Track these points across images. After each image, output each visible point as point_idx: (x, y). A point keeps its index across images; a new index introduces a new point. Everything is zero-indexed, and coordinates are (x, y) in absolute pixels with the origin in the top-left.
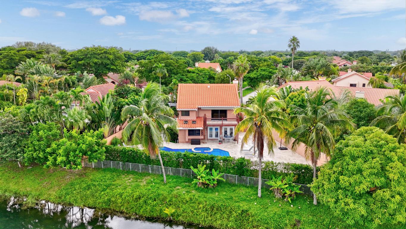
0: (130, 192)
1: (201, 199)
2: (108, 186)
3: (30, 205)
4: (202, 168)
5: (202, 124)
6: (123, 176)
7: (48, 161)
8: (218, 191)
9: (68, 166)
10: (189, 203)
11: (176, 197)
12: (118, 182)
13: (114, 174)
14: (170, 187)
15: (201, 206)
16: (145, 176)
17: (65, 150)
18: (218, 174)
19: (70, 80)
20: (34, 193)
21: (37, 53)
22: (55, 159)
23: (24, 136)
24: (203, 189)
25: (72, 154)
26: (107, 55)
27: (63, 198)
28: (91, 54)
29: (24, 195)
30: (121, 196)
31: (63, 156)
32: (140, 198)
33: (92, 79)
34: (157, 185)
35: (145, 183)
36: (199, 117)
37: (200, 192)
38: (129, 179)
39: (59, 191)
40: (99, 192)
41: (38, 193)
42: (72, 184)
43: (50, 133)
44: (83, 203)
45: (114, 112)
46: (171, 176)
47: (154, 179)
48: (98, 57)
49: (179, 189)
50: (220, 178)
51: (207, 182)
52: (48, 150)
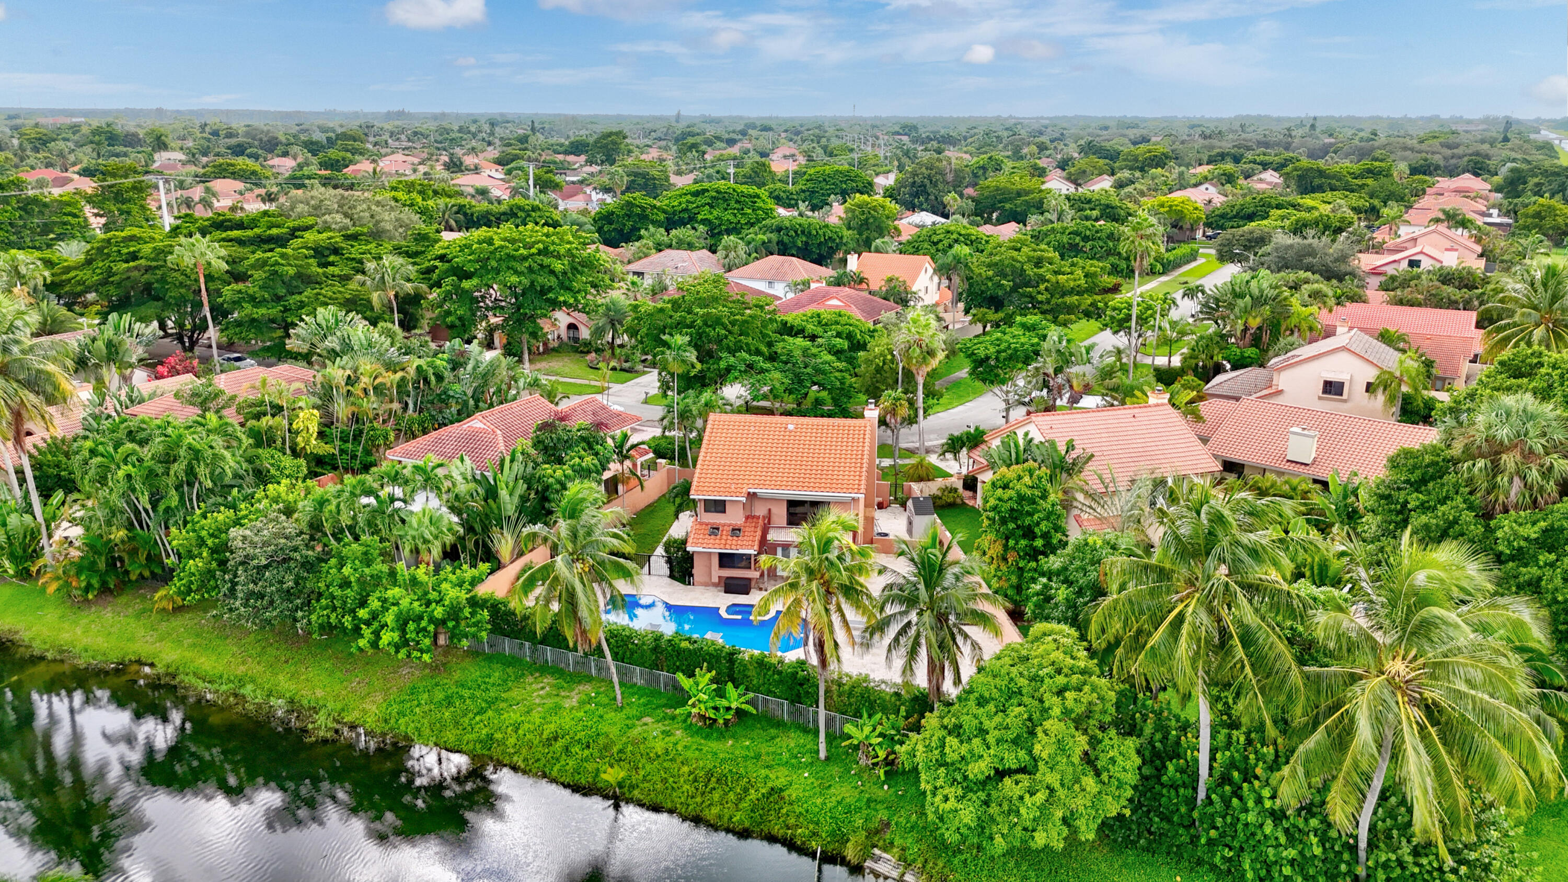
0: (538, 721)
1: (689, 754)
2: (491, 703)
3: (321, 734)
4: (704, 678)
5: (758, 538)
6: (530, 679)
7: (362, 636)
8: (733, 737)
9: (403, 651)
10: (660, 760)
11: (635, 743)
12: (515, 694)
13: (510, 670)
14: (628, 718)
15: (685, 769)
16: (580, 682)
17: (398, 617)
18: (740, 696)
19: (431, 371)
20: (330, 705)
21: (347, 237)
22: (377, 634)
23: (310, 566)
24: (701, 728)
25: (411, 626)
26: (547, 261)
27: (393, 721)
28: (500, 259)
29: (310, 708)
30: (516, 730)
31: (392, 630)
32: (556, 739)
33: (491, 363)
34: (601, 711)
35: (574, 702)
36: (754, 517)
37: (692, 736)
38: (543, 688)
39: (384, 705)
40: (471, 715)
41: (339, 706)
42: (413, 691)
43: (367, 571)
44: (434, 739)
45: (526, 502)
46: (639, 689)
47: (598, 694)
48: (520, 268)
49: (646, 724)
50: (744, 706)
51: (711, 714)
52: (363, 613)
